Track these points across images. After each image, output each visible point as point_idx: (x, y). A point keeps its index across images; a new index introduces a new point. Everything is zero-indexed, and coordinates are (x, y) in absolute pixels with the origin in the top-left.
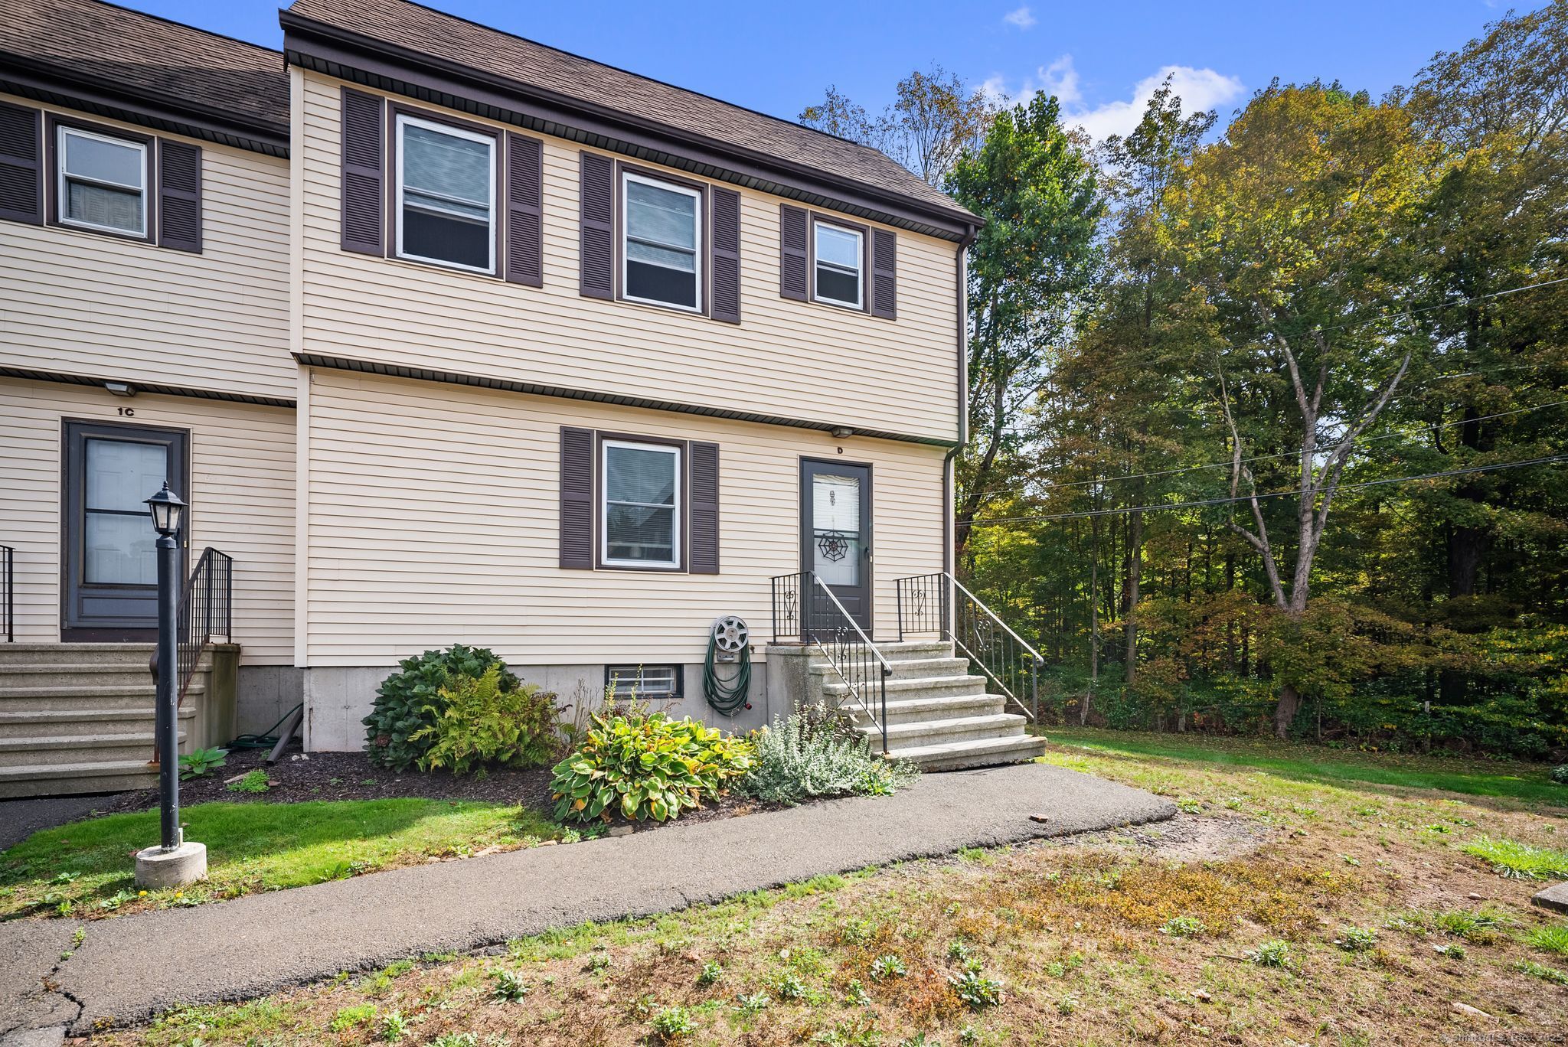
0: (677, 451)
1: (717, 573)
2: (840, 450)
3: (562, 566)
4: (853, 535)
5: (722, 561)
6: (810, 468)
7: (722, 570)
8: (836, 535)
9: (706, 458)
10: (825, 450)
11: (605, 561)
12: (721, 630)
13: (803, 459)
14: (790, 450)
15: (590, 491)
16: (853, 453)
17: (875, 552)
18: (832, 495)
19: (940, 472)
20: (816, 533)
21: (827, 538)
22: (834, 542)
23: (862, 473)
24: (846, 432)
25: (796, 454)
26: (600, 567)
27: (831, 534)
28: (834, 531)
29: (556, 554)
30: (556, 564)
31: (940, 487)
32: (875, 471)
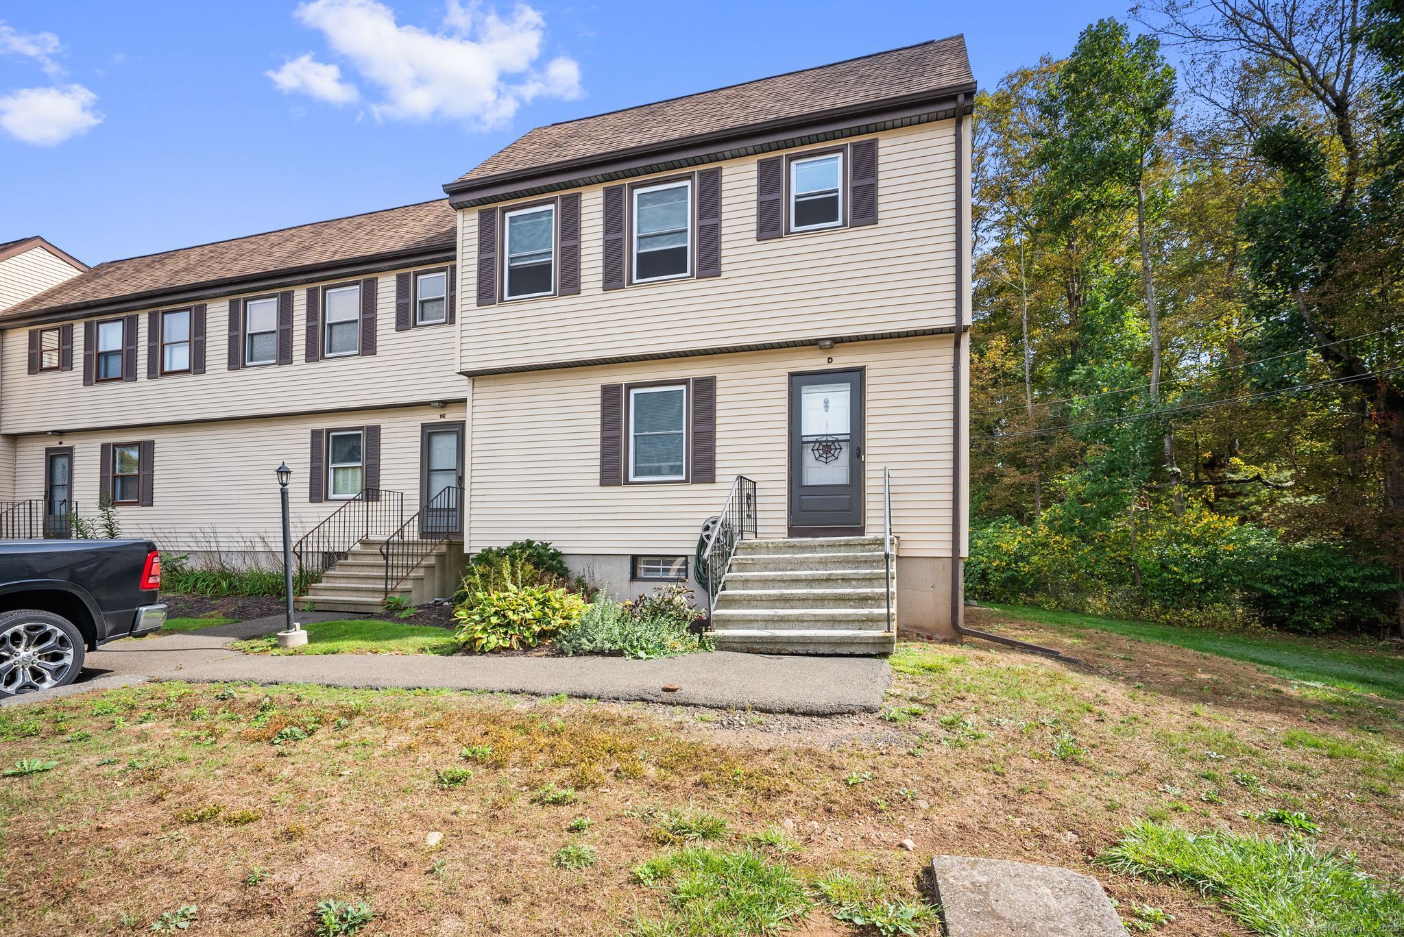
0: (683, 387)
1: (714, 482)
2: (830, 360)
3: (602, 484)
4: (848, 437)
5: (718, 472)
6: (798, 381)
7: (718, 479)
8: (830, 438)
9: (705, 390)
10: (815, 362)
11: (631, 479)
12: (707, 528)
13: (791, 375)
14: (778, 371)
15: (619, 428)
16: (844, 360)
17: (868, 451)
18: (826, 402)
19: (951, 360)
20: (805, 439)
21: (820, 442)
22: (827, 447)
23: (856, 378)
24: (828, 343)
25: (785, 372)
26: (627, 482)
27: (824, 439)
28: (827, 435)
29: (598, 476)
30: (598, 482)
31: (951, 376)
32: (868, 373)
